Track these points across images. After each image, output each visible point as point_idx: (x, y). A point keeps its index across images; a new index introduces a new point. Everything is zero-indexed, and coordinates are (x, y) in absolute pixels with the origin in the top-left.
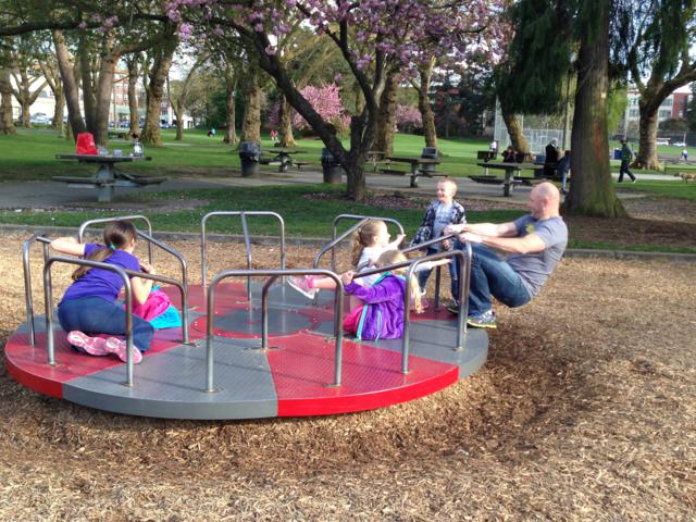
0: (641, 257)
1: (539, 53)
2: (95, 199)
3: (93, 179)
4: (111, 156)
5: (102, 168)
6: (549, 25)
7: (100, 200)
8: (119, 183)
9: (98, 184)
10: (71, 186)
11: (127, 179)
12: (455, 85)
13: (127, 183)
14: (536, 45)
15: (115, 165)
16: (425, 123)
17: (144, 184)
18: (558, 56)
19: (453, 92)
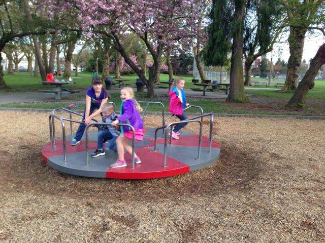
0: (259, 117)
1: (219, 43)
2: (54, 99)
3: (54, 91)
4: (60, 82)
5: (57, 87)
6: (222, 34)
7: (56, 98)
8: (64, 92)
9: (56, 93)
10: (46, 93)
11: (66, 91)
12: (178, 56)
13: (67, 92)
14: (218, 41)
15: (62, 85)
16: (169, 70)
17: (74, 92)
18: (226, 44)
19: (178, 58)
